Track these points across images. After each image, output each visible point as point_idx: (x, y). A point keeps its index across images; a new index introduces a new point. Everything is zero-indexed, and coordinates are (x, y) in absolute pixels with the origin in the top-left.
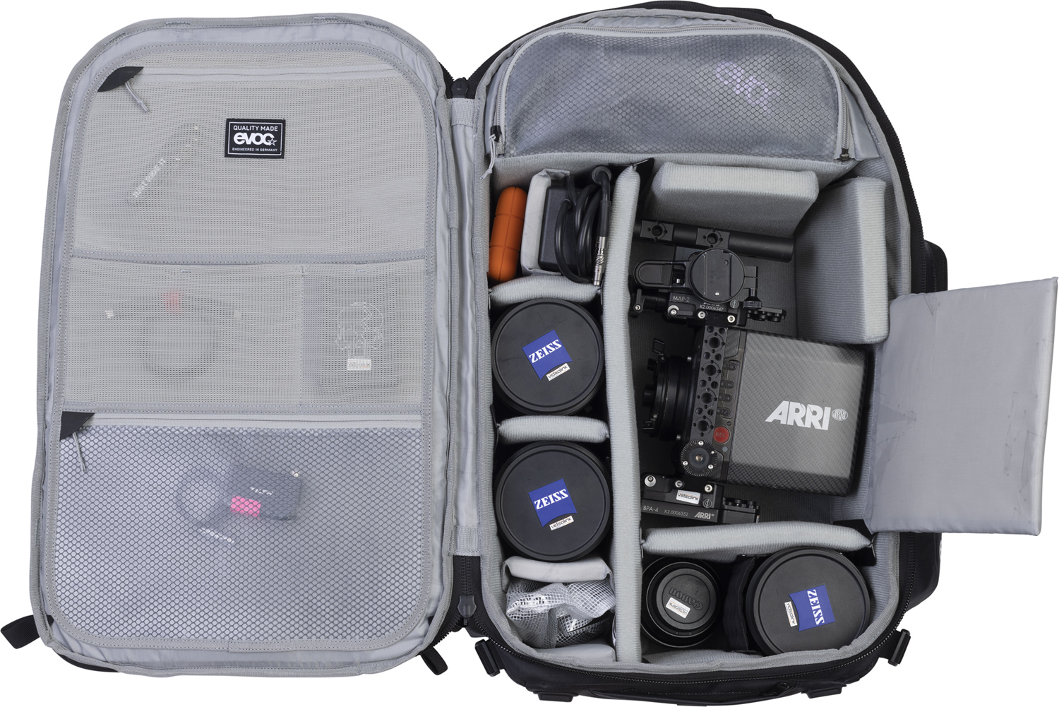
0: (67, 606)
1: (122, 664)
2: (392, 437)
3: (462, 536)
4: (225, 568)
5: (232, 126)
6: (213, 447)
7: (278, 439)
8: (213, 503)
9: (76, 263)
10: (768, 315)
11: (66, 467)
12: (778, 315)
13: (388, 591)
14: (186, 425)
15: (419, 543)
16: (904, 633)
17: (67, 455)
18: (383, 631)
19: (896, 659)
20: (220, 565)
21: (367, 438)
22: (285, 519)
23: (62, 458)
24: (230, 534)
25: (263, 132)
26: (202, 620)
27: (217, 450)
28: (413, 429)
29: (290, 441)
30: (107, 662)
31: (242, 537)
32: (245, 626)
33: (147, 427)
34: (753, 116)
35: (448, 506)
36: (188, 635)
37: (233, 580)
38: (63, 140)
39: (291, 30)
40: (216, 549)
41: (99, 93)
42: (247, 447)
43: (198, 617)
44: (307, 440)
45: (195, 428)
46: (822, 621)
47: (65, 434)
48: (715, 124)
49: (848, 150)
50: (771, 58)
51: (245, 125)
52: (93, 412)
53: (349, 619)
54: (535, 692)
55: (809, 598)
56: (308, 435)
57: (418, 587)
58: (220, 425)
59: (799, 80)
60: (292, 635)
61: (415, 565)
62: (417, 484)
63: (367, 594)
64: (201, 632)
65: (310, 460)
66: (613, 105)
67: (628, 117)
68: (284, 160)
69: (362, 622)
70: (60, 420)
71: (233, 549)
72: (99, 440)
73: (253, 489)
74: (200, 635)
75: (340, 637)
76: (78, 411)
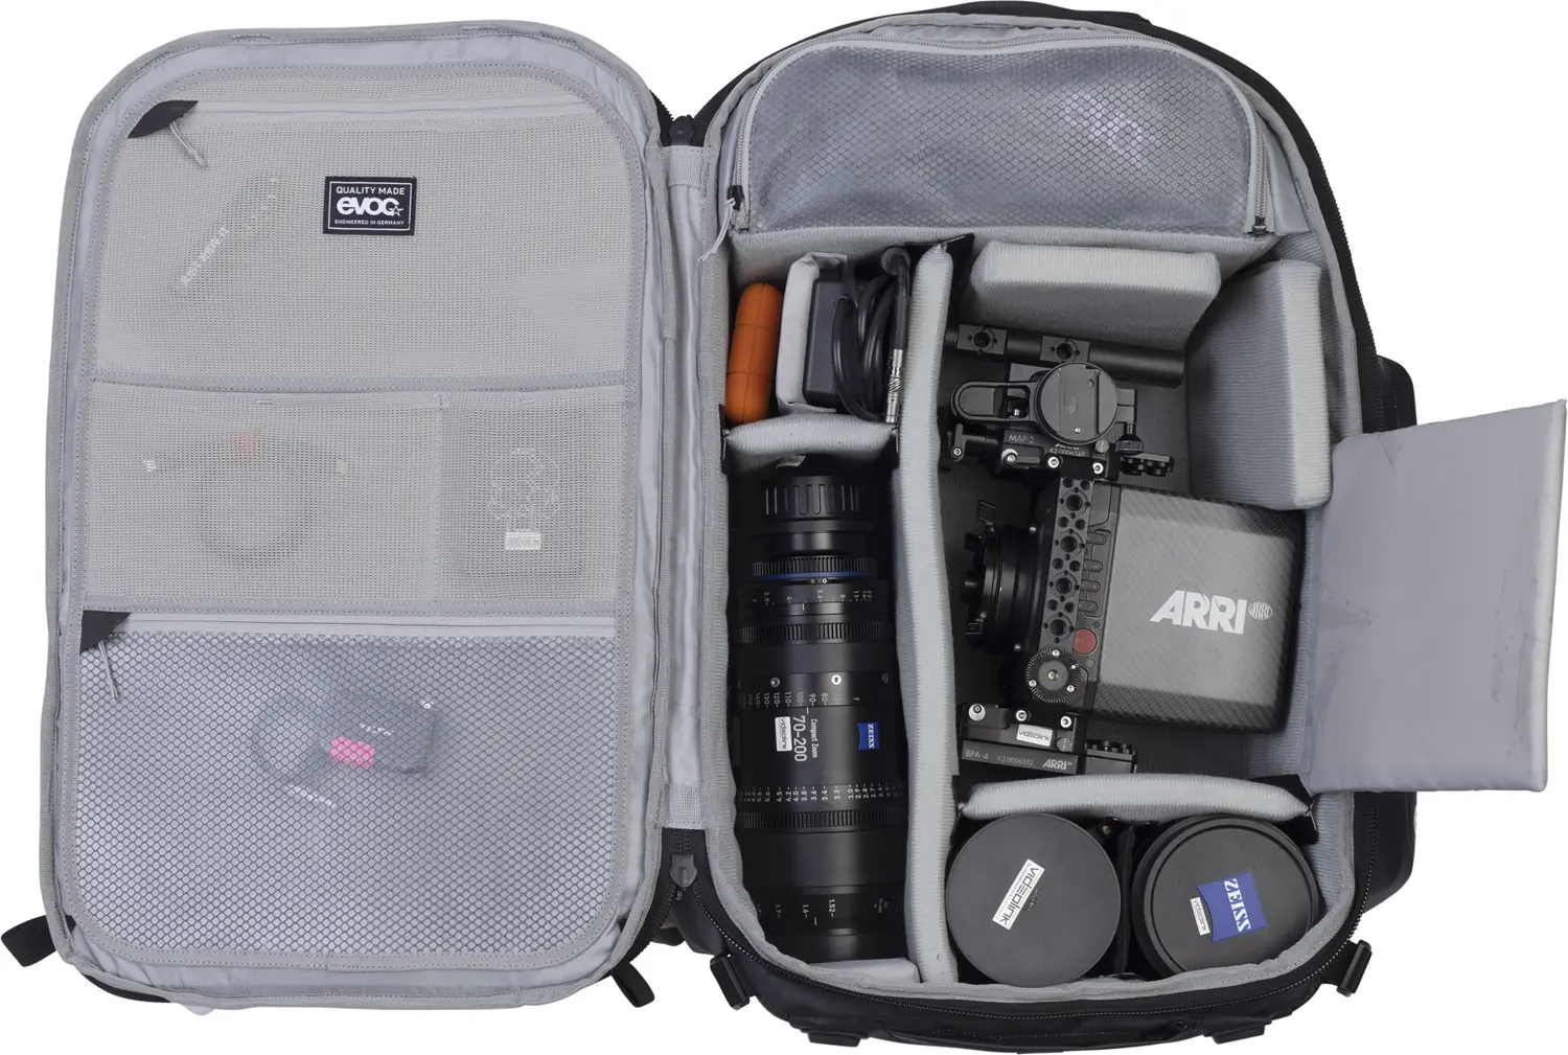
0: (94, 901)
1: (175, 989)
2: (571, 650)
3: (677, 800)
4: (322, 845)
5: (334, 187)
6: (305, 664)
7: (402, 652)
8: (304, 748)
9: (99, 390)
10: (1150, 464)
11: (90, 693)
12: (1163, 465)
13: (562, 880)
14: (265, 630)
15: (609, 810)
16: (1362, 946)
17: (90, 676)
18: (554, 940)
19: (1348, 986)
20: (316, 840)
21: (533, 651)
22: (410, 771)
23: (84, 680)
24: (329, 794)
25: (383, 197)
26: (289, 923)
27: (311, 668)
28: (603, 639)
29: (420, 655)
30: (153, 986)
31: (347, 798)
32: (351, 932)
33: (207, 635)
34: (1120, 169)
35: (657, 752)
36: (270, 945)
37: (334, 863)
38: (78, 209)
39: (426, 46)
40: (309, 817)
41: (131, 140)
42: (356, 664)
43: (283, 918)
44: (445, 654)
45: (278, 636)
46: (1247, 926)
47: (88, 643)
48: (1064, 181)
49: (1264, 219)
50: (1148, 82)
51: (354, 186)
52: (128, 611)
53: (504, 922)
54: (803, 1030)
55: (1227, 892)
56: (445, 646)
57: (607, 875)
58: (315, 631)
59: (1190, 114)
60: (420, 945)
61: (602, 842)
62: (607, 721)
63: (530, 885)
64: (288, 941)
65: (449, 684)
66: (910, 155)
67: (933, 173)
68: (414, 238)
69: (523, 927)
70: (80, 623)
71: (334, 817)
72: (138, 654)
73: (363, 726)
74: (287, 946)
75: (491, 949)
76: (107, 610)
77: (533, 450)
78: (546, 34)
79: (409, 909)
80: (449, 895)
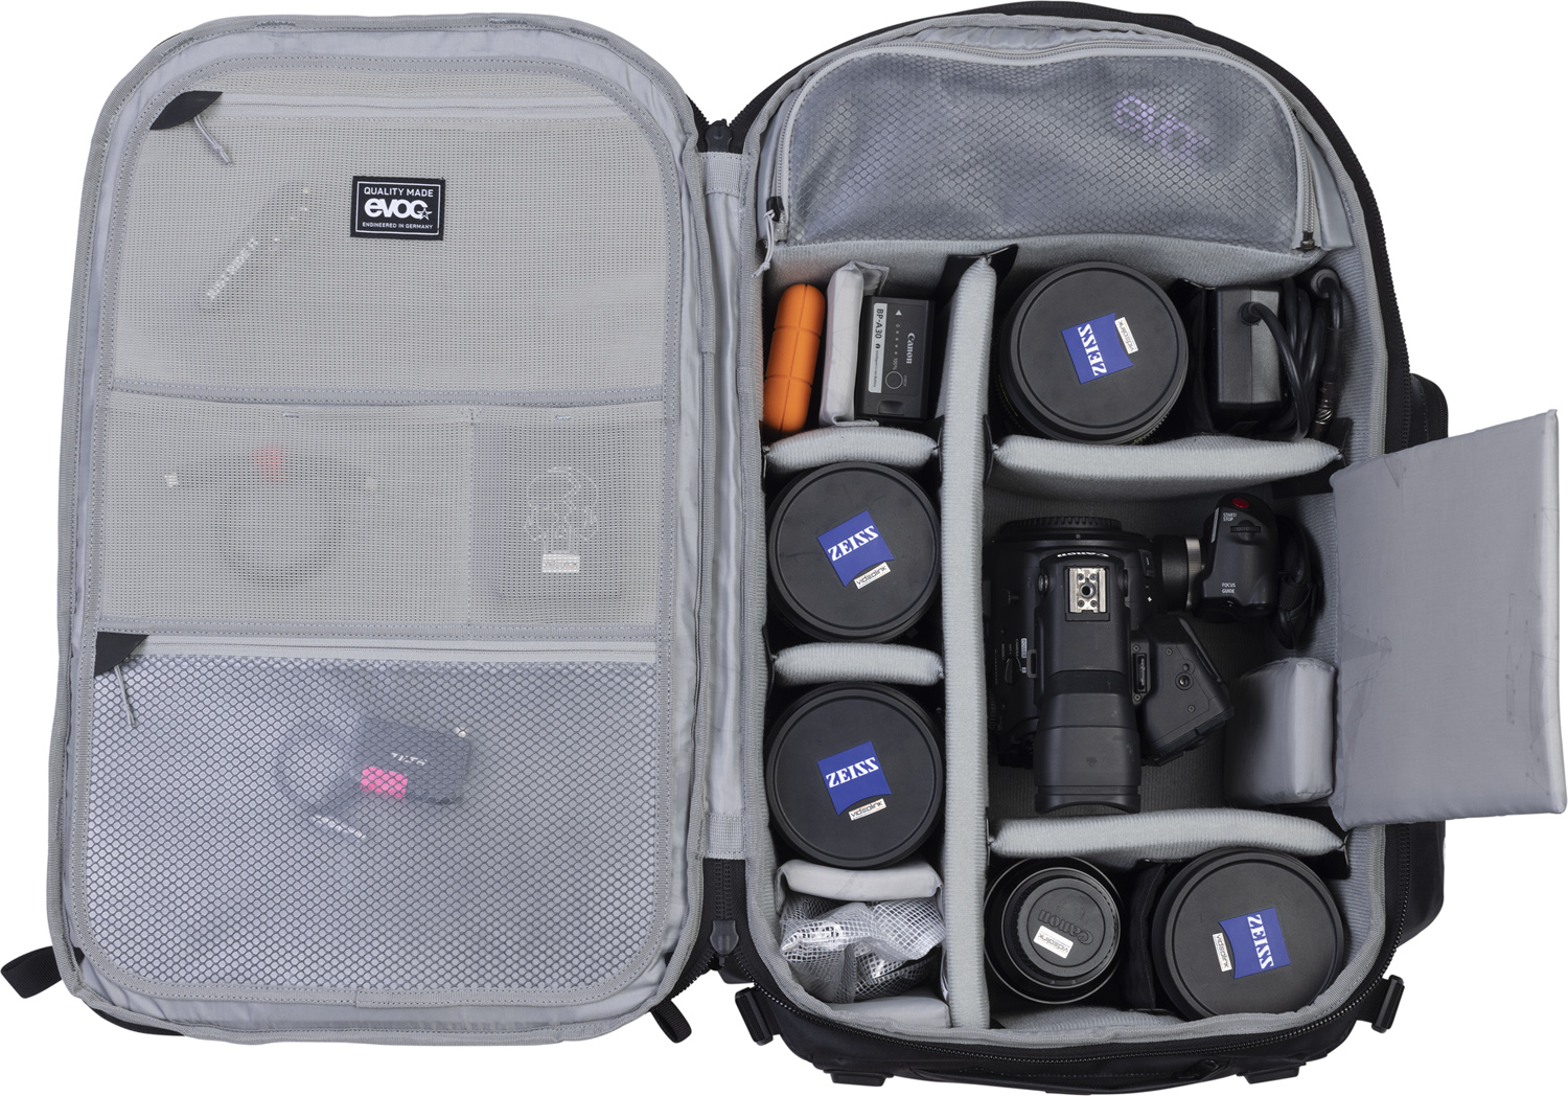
0: (105, 934)
1: (190, 1023)
2: (611, 676)
3: (718, 830)
4: (351, 877)
5: (361, 187)
6: (334, 690)
7: (434, 678)
8: (332, 777)
9: (118, 400)
11: (104, 719)
13: (603, 913)
14: (291, 654)
15: (651, 841)
16: (1394, 982)
17: (104, 700)
18: (595, 976)
19: (1383, 1022)
20: (344, 872)
21: (571, 677)
22: (445, 802)
23: (98, 705)
24: (359, 825)
25: (411, 199)
26: (315, 957)
27: (340, 694)
28: (644, 664)
29: (453, 681)
30: (166, 1020)
31: (378, 829)
32: (381, 967)
33: (230, 658)
34: (1169, 183)
35: (696, 782)
36: (294, 980)
37: (363, 896)
38: (96, 204)
39: (454, 38)
40: (338, 848)
41: (153, 132)
42: (387, 690)
43: (308, 952)
44: (479, 680)
45: (304, 660)
46: (1270, 963)
47: (103, 666)
48: (1112, 195)
49: (1312, 234)
51: (383, 187)
52: (146, 633)
53: (543, 957)
54: (826, 1071)
55: (1250, 928)
56: (480, 671)
57: (650, 908)
58: (344, 655)
60: (454, 981)
61: (644, 875)
62: (648, 749)
63: (570, 919)
64: (314, 976)
65: (484, 712)
66: (953, 167)
67: (977, 185)
68: (444, 243)
69: (562, 962)
70: (94, 645)
71: (365, 849)
72: (156, 678)
73: (395, 755)
74: (312, 981)
75: (529, 985)
76: (123, 632)
77: (570, 468)
78: (576, 30)
79: (443, 943)
80: (484, 929)
